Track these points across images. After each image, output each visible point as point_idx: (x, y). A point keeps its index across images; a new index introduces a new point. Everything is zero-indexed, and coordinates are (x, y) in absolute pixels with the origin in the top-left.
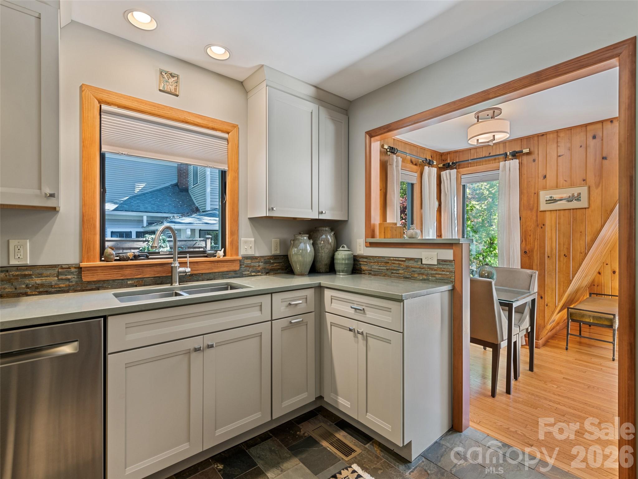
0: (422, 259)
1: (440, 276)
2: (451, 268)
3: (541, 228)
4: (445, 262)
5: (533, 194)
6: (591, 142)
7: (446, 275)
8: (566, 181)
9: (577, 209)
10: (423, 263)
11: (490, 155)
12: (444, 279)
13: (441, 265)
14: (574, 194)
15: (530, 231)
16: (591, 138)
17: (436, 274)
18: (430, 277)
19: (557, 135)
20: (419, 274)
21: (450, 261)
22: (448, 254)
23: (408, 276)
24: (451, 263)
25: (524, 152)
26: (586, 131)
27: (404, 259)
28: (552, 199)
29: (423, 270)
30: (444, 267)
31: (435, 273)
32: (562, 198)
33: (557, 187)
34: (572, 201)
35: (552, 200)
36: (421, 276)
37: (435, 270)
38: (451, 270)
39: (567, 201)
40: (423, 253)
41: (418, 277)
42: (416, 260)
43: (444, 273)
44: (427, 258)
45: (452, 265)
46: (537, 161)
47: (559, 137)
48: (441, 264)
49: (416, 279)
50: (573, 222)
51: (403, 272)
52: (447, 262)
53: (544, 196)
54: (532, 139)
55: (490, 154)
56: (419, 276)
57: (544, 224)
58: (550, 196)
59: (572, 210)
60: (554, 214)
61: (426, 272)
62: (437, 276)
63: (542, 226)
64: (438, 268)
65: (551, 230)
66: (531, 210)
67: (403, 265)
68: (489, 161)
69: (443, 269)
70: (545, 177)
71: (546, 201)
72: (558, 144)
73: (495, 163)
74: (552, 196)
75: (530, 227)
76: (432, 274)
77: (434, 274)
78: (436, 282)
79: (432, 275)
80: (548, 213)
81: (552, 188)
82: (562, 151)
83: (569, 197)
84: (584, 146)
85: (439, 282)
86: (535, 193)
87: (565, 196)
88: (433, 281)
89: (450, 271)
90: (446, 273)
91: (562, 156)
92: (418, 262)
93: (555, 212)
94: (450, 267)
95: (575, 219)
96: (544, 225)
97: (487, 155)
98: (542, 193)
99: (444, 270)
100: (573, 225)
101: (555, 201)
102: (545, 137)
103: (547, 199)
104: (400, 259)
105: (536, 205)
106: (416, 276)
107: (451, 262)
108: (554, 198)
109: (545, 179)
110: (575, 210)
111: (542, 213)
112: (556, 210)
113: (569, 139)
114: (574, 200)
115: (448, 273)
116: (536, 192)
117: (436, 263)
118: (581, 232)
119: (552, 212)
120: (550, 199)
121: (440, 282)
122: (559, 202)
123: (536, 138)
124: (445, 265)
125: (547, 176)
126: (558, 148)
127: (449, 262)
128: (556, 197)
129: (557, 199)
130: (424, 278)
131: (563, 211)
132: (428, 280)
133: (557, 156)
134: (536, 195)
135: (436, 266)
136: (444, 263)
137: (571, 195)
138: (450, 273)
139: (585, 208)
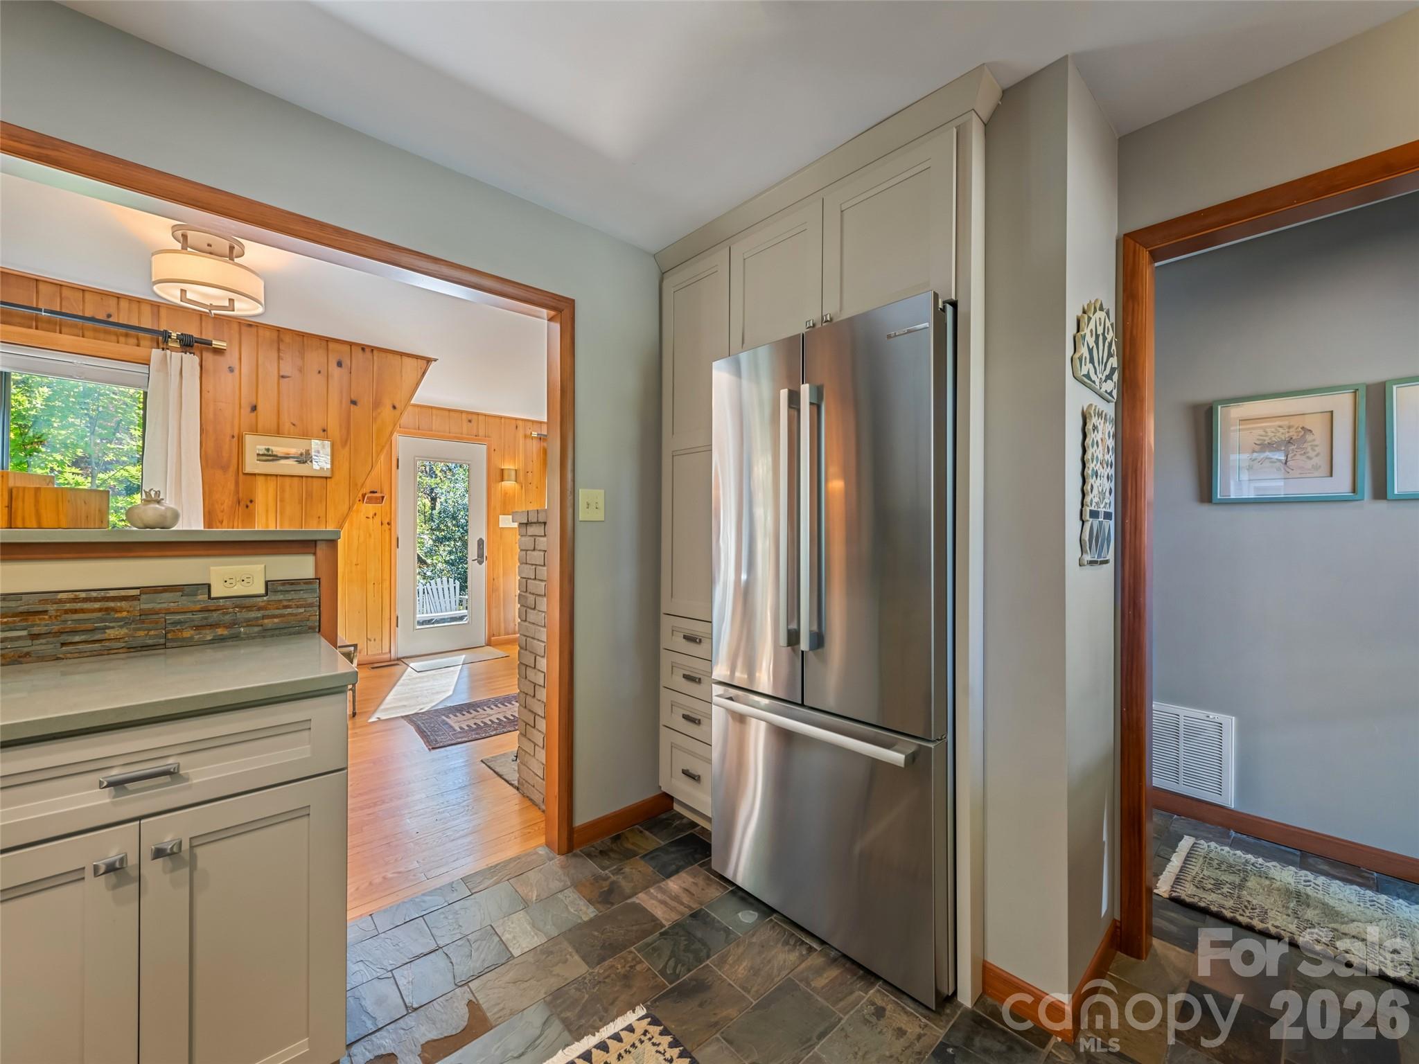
0: (209, 586)
1: (276, 620)
2: (311, 598)
3: (245, 506)
4: (292, 584)
5: (228, 439)
6: (336, 372)
7: (296, 615)
8: (294, 425)
9: (312, 477)
10: (212, 596)
11: (111, 320)
12: (290, 625)
13: (279, 593)
14: (308, 450)
15: (222, 512)
16: (335, 365)
17: (264, 617)
18: (242, 629)
19: (278, 336)
20: (198, 628)
21: (307, 581)
22: (302, 567)
23: (150, 642)
24: (310, 586)
25: (213, 346)
26: (328, 349)
27: (137, 592)
28: (270, 453)
29: (215, 615)
30: (290, 598)
31: (259, 615)
32: (289, 454)
33: (278, 432)
34: (306, 462)
35: (270, 456)
36: (208, 631)
37: (259, 609)
38: (310, 601)
39: (297, 461)
40: (212, 568)
41: (197, 637)
42: (187, 590)
43: (289, 611)
44: (229, 581)
45: (313, 590)
46: (237, 371)
47: (282, 341)
48: (281, 591)
49: (191, 644)
50: (306, 498)
51: (124, 631)
52: (299, 584)
53: (254, 445)
54: (227, 323)
55: (109, 316)
56: (200, 634)
57: (253, 499)
58: (267, 447)
59: (304, 479)
60: (272, 484)
61: (227, 617)
62: (266, 621)
63: (249, 504)
64: (270, 603)
65: (267, 511)
66: (225, 468)
67: (128, 612)
68: (107, 332)
69: (285, 603)
70: (254, 408)
71: (258, 455)
72: (281, 354)
73: (126, 344)
74: (270, 447)
75: (222, 504)
76: (248, 620)
77: (257, 618)
78: (264, 637)
79: (249, 623)
80: (260, 480)
81: (267, 433)
82: (287, 369)
83: (301, 454)
84: (324, 371)
85: (272, 636)
86: (233, 437)
87: (293, 451)
88: (254, 638)
89: (307, 604)
90: (294, 612)
91: (288, 379)
92: (196, 595)
93: (274, 478)
94: (305, 596)
95: (310, 495)
96: (251, 501)
97: (102, 316)
98: (249, 439)
99: (290, 603)
100: (306, 504)
101: (276, 458)
102: (254, 330)
103: (261, 453)
104: (112, 594)
105: (234, 461)
106: (189, 636)
107: (311, 583)
108: (274, 453)
109: (255, 412)
110: (309, 479)
111: (248, 477)
112: (277, 476)
113: (299, 351)
114: (308, 462)
115: (302, 610)
116: (236, 434)
117: (262, 591)
118: (319, 517)
119: (269, 477)
120: (266, 453)
121: (277, 636)
122: (283, 462)
123: (235, 326)
124: (293, 592)
125: (259, 408)
126: (281, 361)
127: (305, 583)
128: (278, 450)
129: (279, 455)
130: (222, 635)
131: (290, 478)
132: (236, 637)
133: (279, 376)
134: (236, 439)
135: (265, 598)
136: (288, 587)
137: (304, 451)
138: (307, 609)
139: (326, 478)
